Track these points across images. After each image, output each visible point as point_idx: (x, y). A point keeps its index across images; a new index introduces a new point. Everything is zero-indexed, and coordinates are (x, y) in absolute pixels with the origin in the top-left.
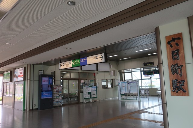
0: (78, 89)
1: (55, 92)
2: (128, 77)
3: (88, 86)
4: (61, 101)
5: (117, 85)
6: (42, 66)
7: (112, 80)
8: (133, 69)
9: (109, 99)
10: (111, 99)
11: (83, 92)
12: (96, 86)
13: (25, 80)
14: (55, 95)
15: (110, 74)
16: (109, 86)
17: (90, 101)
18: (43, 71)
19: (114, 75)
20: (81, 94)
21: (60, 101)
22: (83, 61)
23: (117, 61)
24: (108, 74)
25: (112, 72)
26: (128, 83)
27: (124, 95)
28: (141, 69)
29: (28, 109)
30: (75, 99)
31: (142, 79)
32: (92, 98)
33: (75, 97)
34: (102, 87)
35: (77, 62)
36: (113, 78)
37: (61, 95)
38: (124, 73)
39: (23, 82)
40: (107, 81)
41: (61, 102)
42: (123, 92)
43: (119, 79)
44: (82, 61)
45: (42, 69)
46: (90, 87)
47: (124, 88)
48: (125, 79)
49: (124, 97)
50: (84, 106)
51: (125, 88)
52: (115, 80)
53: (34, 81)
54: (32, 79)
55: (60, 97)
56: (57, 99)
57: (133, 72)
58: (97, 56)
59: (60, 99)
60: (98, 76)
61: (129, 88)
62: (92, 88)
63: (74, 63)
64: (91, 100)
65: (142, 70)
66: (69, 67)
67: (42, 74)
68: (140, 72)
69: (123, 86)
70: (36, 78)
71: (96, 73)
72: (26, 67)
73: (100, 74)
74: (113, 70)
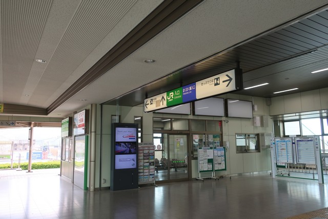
0: (188, 152)
1: (141, 158)
2: (291, 129)
3: (207, 148)
4: (153, 175)
5: (269, 147)
6: (117, 106)
7: (258, 135)
8: (302, 114)
9: (252, 173)
10: (255, 173)
11: (196, 158)
12: (224, 148)
13: (88, 133)
14: (141, 163)
15: (254, 123)
16: (252, 146)
17: (212, 177)
18: (120, 116)
19: (262, 124)
20: (193, 162)
21: (151, 175)
22: (188, 91)
23: (267, 96)
24: (249, 123)
25: (258, 119)
26: (293, 143)
27: (284, 167)
28: (321, 113)
29: (92, 188)
30: (184, 171)
31: (323, 134)
32: (216, 170)
33: (184, 167)
34: (237, 150)
35: (176, 96)
36: (260, 130)
37: (153, 162)
38: (283, 122)
39: (84, 137)
40: (247, 136)
41: (153, 177)
42: (283, 161)
43: (273, 133)
44: (185, 92)
45: (117, 113)
46: (211, 148)
47: (284, 152)
48: (286, 134)
49: (284, 171)
50: (200, 185)
51: (287, 152)
52: (263, 135)
53: (103, 136)
54: (99, 132)
55: (152, 167)
56: (145, 171)
57: (302, 121)
58: (217, 79)
59: (151, 171)
60: (229, 128)
61: (296, 154)
62: (216, 152)
63: (171, 98)
64: (213, 175)
65: (325, 115)
66: (162, 106)
67: (117, 121)
68: (319, 119)
69: (283, 149)
70: (107, 130)
71: (223, 122)
72: (89, 110)
73: (231, 122)
74: (258, 115)
